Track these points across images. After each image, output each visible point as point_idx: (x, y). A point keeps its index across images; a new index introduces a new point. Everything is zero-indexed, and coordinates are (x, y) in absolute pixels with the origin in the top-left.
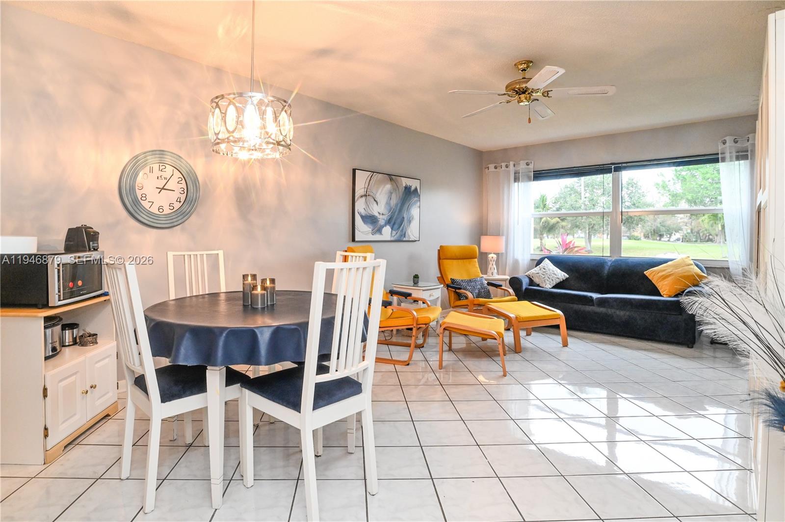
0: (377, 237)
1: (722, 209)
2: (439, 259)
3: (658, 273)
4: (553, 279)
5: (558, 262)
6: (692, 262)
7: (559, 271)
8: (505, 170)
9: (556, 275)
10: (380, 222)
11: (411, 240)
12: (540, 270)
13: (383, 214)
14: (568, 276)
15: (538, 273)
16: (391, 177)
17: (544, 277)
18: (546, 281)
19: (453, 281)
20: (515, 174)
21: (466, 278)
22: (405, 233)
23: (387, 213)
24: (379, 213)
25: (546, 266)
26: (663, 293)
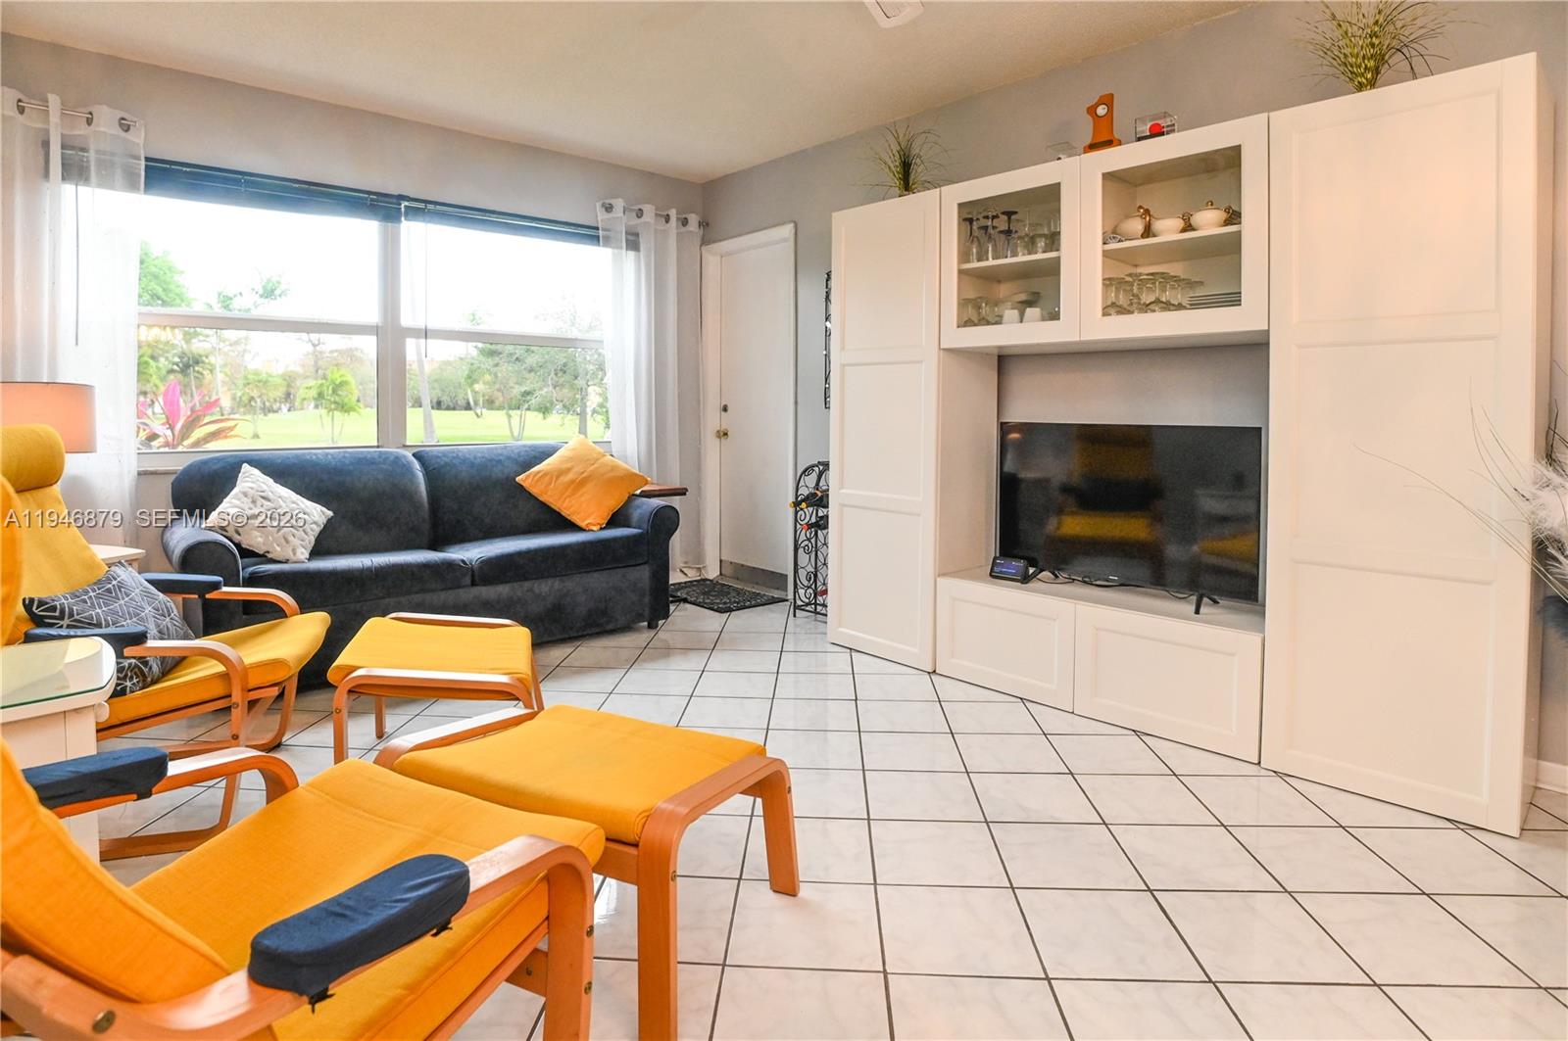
3: (558, 477)
7: (304, 501)
12: (252, 501)
14: (330, 513)
18: (291, 538)
26: (586, 522)
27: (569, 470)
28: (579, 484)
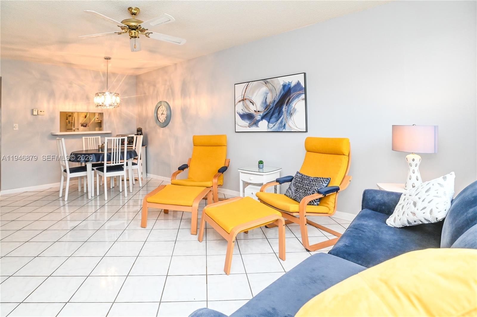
0: (254, 129)
10: (256, 118)
13: (259, 111)
16: (267, 81)
23: (264, 110)
24: (255, 111)
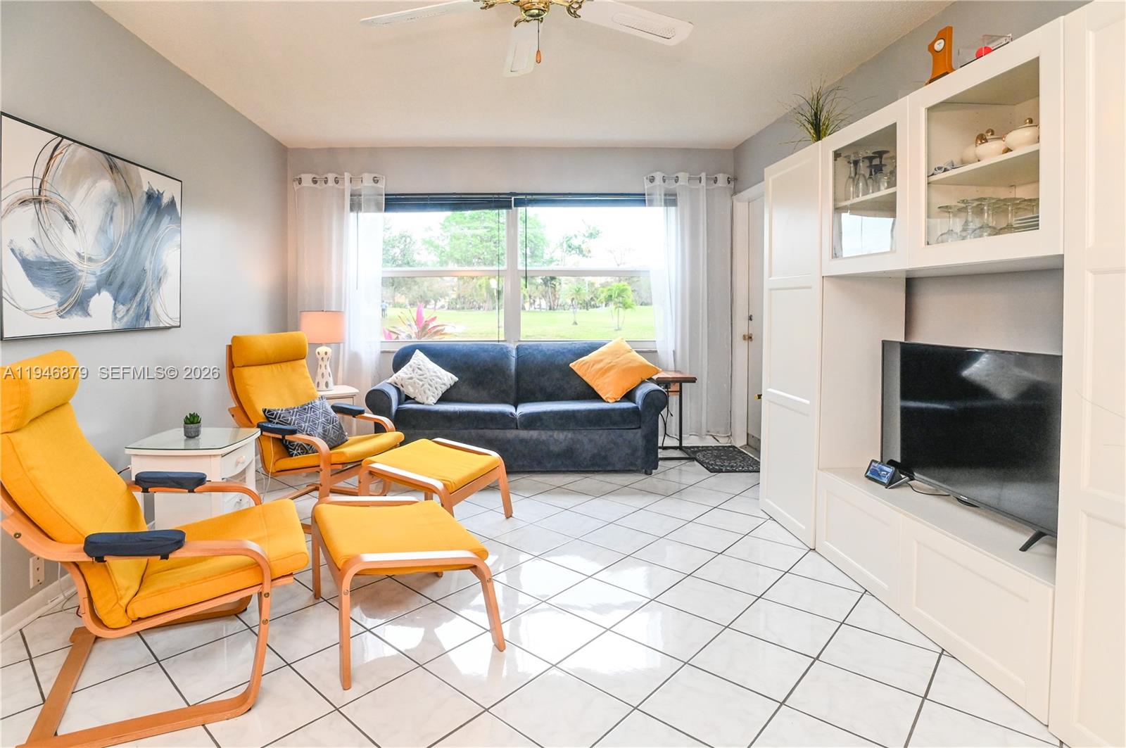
0: (75, 323)
1: (648, 272)
2: (231, 365)
3: (592, 367)
4: (438, 386)
5: (439, 355)
6: (628, 347)
7: (443, 371)
8: (333, 187)
9: (440, 379)
10: (82, 281)
11: (161, 325)
12: (413, 370)
13: (90, 259)
14: (457, 379)
15: (411, 378)
16: (113, 163)
17: (423, 385)
18: (427, 391)
19: (269, 415)
20: (351, 195)
21: (290, 404)
22: (148, 310)
23: (104, 256)
24: (79, 254)
25: (421, 363)
26: (607, 396)
27: (601, 360)
28: (605, 371)
